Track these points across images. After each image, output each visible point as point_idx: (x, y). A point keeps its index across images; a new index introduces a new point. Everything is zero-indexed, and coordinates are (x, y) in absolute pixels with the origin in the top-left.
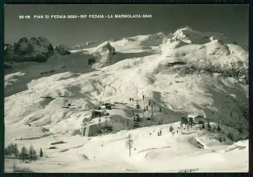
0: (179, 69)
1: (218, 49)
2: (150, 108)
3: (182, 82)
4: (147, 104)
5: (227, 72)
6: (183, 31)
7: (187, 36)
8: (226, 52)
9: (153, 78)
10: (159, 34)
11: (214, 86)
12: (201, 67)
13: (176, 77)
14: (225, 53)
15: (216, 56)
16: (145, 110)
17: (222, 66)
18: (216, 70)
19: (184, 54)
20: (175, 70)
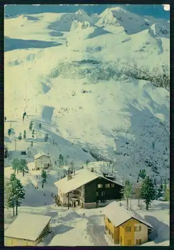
0: (89, 72)
1: (147, 44)
2: (29, 135)
3: (90, 92)
4: (27, 128)
5: (158, 80)
6: (113, 12)
7: (119, 19)
8: (158, 49)
9: (48, 84)
10: (77, 13)
11: (135, 101)
12: (122, 71)
13: (85, 84)
14: (156, 50)
15: (144, 54)
16: (20, 138)
17: (151, 70)
18: (142, 75)
19: (99, 49)
20: (82, 73)
